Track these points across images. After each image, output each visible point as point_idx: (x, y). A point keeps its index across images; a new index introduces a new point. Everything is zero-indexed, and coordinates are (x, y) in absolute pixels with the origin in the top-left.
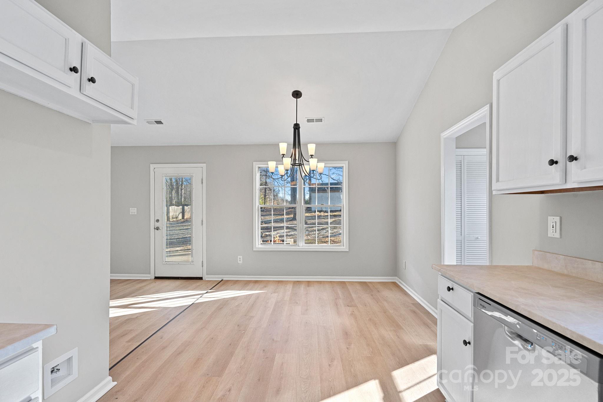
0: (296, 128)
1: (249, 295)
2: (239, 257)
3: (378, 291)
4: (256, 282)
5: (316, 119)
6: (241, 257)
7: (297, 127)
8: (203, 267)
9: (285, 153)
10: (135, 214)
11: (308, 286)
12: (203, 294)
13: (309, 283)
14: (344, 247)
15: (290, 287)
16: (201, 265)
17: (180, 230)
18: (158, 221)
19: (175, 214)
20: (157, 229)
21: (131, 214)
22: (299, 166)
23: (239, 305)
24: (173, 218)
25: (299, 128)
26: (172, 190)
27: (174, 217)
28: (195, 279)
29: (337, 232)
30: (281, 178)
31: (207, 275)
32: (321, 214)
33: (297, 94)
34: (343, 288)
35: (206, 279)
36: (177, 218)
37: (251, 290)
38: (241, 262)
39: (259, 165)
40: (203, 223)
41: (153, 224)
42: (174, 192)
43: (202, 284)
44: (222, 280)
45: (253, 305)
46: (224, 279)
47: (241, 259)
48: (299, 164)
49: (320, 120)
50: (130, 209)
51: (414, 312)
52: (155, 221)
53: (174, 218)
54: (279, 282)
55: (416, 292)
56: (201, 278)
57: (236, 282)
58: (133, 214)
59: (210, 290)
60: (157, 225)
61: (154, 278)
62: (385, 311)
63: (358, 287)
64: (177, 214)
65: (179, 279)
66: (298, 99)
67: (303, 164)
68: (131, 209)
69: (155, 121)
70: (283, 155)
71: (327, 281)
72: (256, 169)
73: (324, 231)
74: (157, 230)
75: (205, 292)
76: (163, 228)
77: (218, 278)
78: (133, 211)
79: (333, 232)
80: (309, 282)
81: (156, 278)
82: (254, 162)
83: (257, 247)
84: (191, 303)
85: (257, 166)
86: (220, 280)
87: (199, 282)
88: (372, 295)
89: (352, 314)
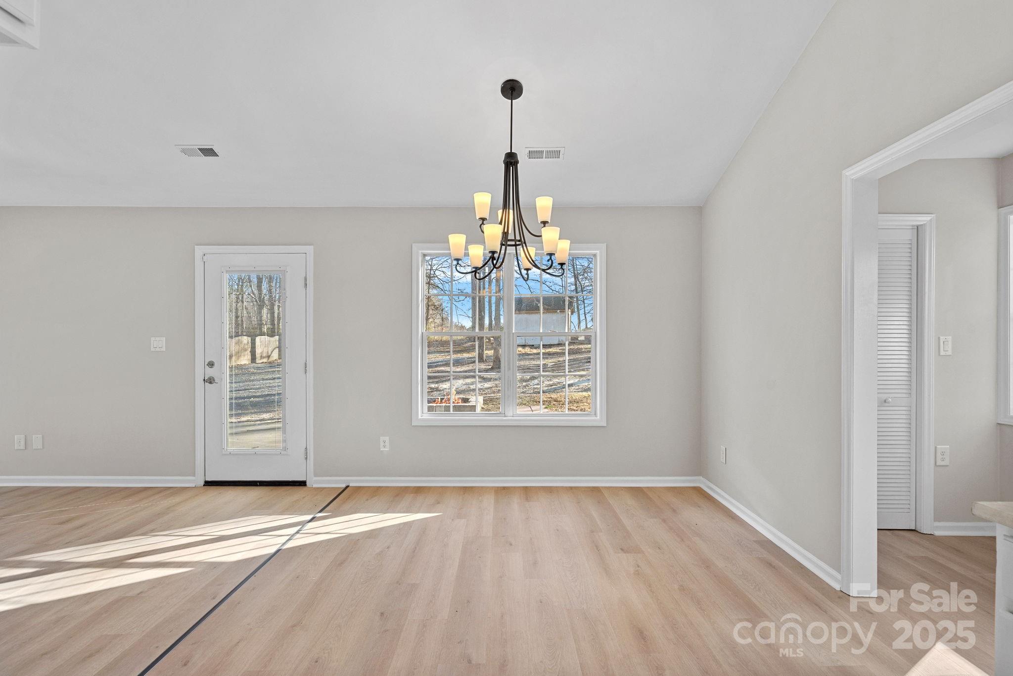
0: (511, 163)
1: (405, 524)
2: (382, 438)
3: (674, 511)
4: (418, 490)
5: (547, 152)
6: (387, 439)
7: (511, 161)
8: (308, 460)
9: (486, 215)
10: (162, 350)
11: (527, 499)
12: (303, 524)
13: (527, 492)
14: (597, 417)
15: (489, 501)
16: (303, 456)
17: (274, 379)
18: (211, 364)
19: (265, 350)
20: (211, 381)
21: (153, 349)
22: (514, 247)
23: (382, 552)
24: (262, 357)
25: (517, 162)
26: (261, 307)
27: (265, 355)
28: (291, 485)
29: (559, 383)
30: (475, 272)
31: (315, 476)
32: (526, 350)
33: (512, 89)
34: (599, 502)
35: (315, 486)
36: (269, 357)
37: (408, 511)
38: (386, 449)
39: (426, 250)
40: (307, 368)
41: (200, 371)
42: (265, 311)
43: (304, 498)
44: (347, 487)
45: (414, 552)
46: (351, 485)
47: (387, 444)
48: (515, 240)
49: (556, 154)
50: (152, 342)
51: (770, 565)
52: (206, 364)
53: (264, 357)
54: (465, 490)
55: (759, 515)
56: (303, 484)
57: (376, 491)
58: (158, 349)
59: (320, 512)
60: (210, 372)
61: (203, 483)
62: (706, 564)
63: (630, 501)
64: (270, 349)
65: (257, 485)
66: (513, 101)
67: (525, 243)
68: (153, 339)
69: (200, 149)
70: (483, 219)
71: (562, 487)
72: (418, 260)
73: (536, 381)
74: (210, 383)
75: (309, 517)
76: (222, 379)
77: (339, 483)
78: (159, 343)
79: (552, 382)
80: (526, 488)
81: (208, 484)
82: (413, 244)
83: (420, 417)
84: (273, 550)
85: (420, 252)
86: (344, 486)
87: (297, 493)
88: (664, 521)
89: (637, 573)
